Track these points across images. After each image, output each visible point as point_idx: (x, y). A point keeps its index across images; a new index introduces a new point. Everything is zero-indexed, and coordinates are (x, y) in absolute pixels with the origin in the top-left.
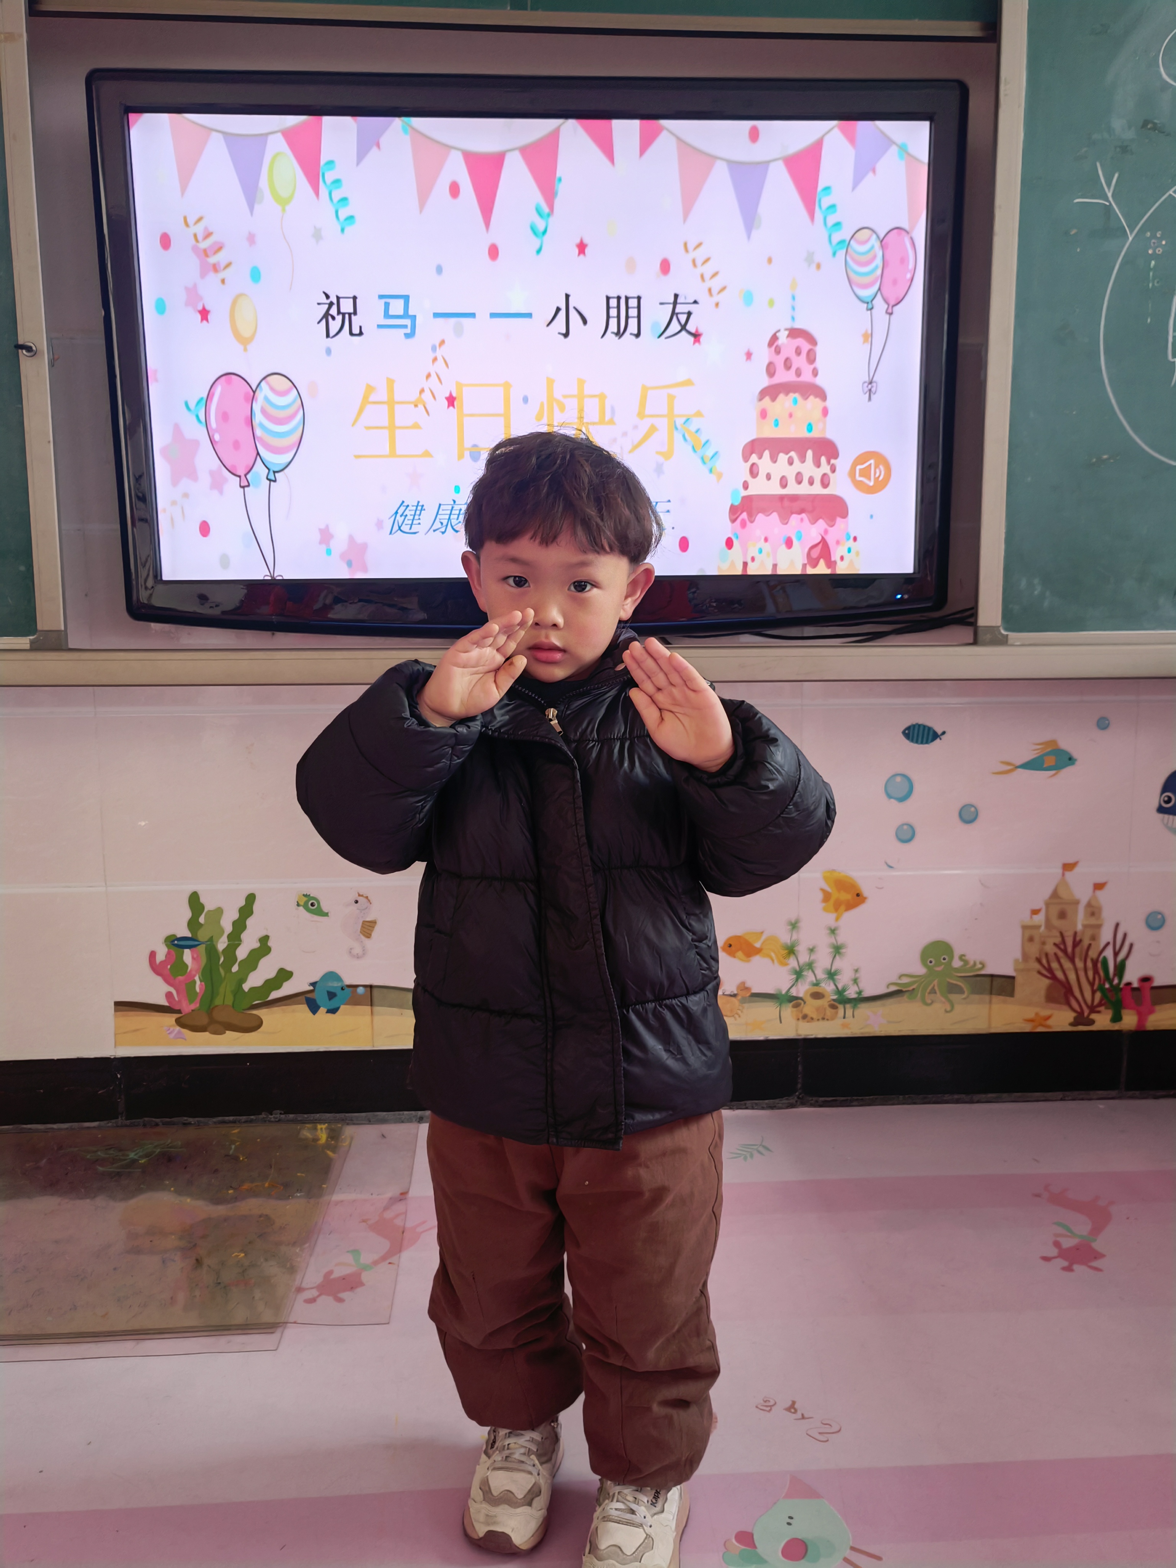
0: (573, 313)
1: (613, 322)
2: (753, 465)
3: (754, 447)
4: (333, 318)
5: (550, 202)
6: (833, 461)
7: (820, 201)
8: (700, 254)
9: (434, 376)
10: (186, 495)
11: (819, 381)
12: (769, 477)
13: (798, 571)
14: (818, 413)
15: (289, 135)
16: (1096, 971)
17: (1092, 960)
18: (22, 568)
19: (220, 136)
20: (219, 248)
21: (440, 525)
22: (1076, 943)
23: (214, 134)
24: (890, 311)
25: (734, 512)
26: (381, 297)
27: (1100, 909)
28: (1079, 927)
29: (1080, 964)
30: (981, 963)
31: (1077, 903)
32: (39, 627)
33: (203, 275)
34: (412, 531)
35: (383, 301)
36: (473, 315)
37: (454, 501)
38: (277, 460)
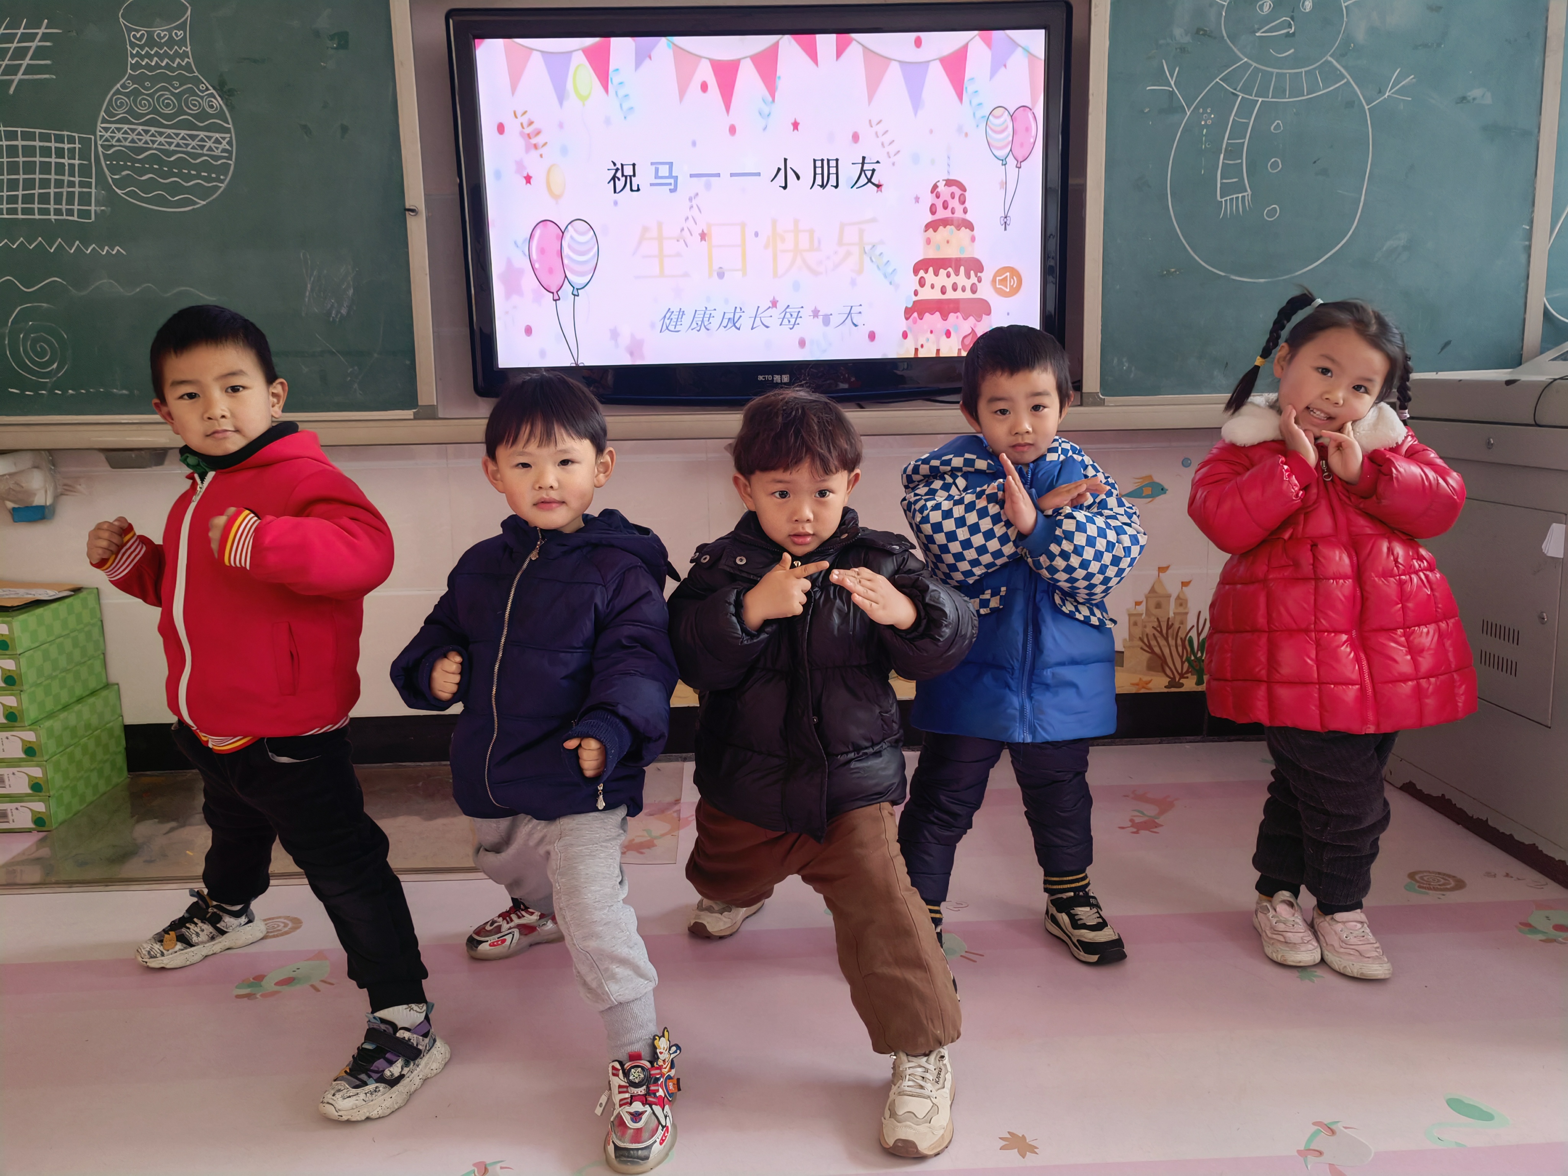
0: (789, 172)
1: (819, 177)
2: (922, 278)
3: (921, 266)
4: (619, 179)
5: (773, 94)
6: (979, 274)
7: (966, 88)
8: (880, 129)
9: (691, 218)
10: (516, 307)
11: (968, 217)
12: (933, 286)
13: (955, 354)
14: (968, 240)
15: (587, 52)
16: (1184, 647)
17: (1181, 639)
18: (408, 362)
19: (539, 53)
20: (538, 133)
21: (696, 326)
22: (1169, 627)
23: (535, 52)
24: (1019, 166)
25: (908, 313)
26: (652, 164)
27: (1186, 601)
28: (1171, 615)
29: (1172, 642)
31: (1169, 596)
32: (420, 404)
33: (527, 150)
34: (676, 330)
35: (653, 167)
36: (718, 175)
37: (706, 308)
38: (579, 281)
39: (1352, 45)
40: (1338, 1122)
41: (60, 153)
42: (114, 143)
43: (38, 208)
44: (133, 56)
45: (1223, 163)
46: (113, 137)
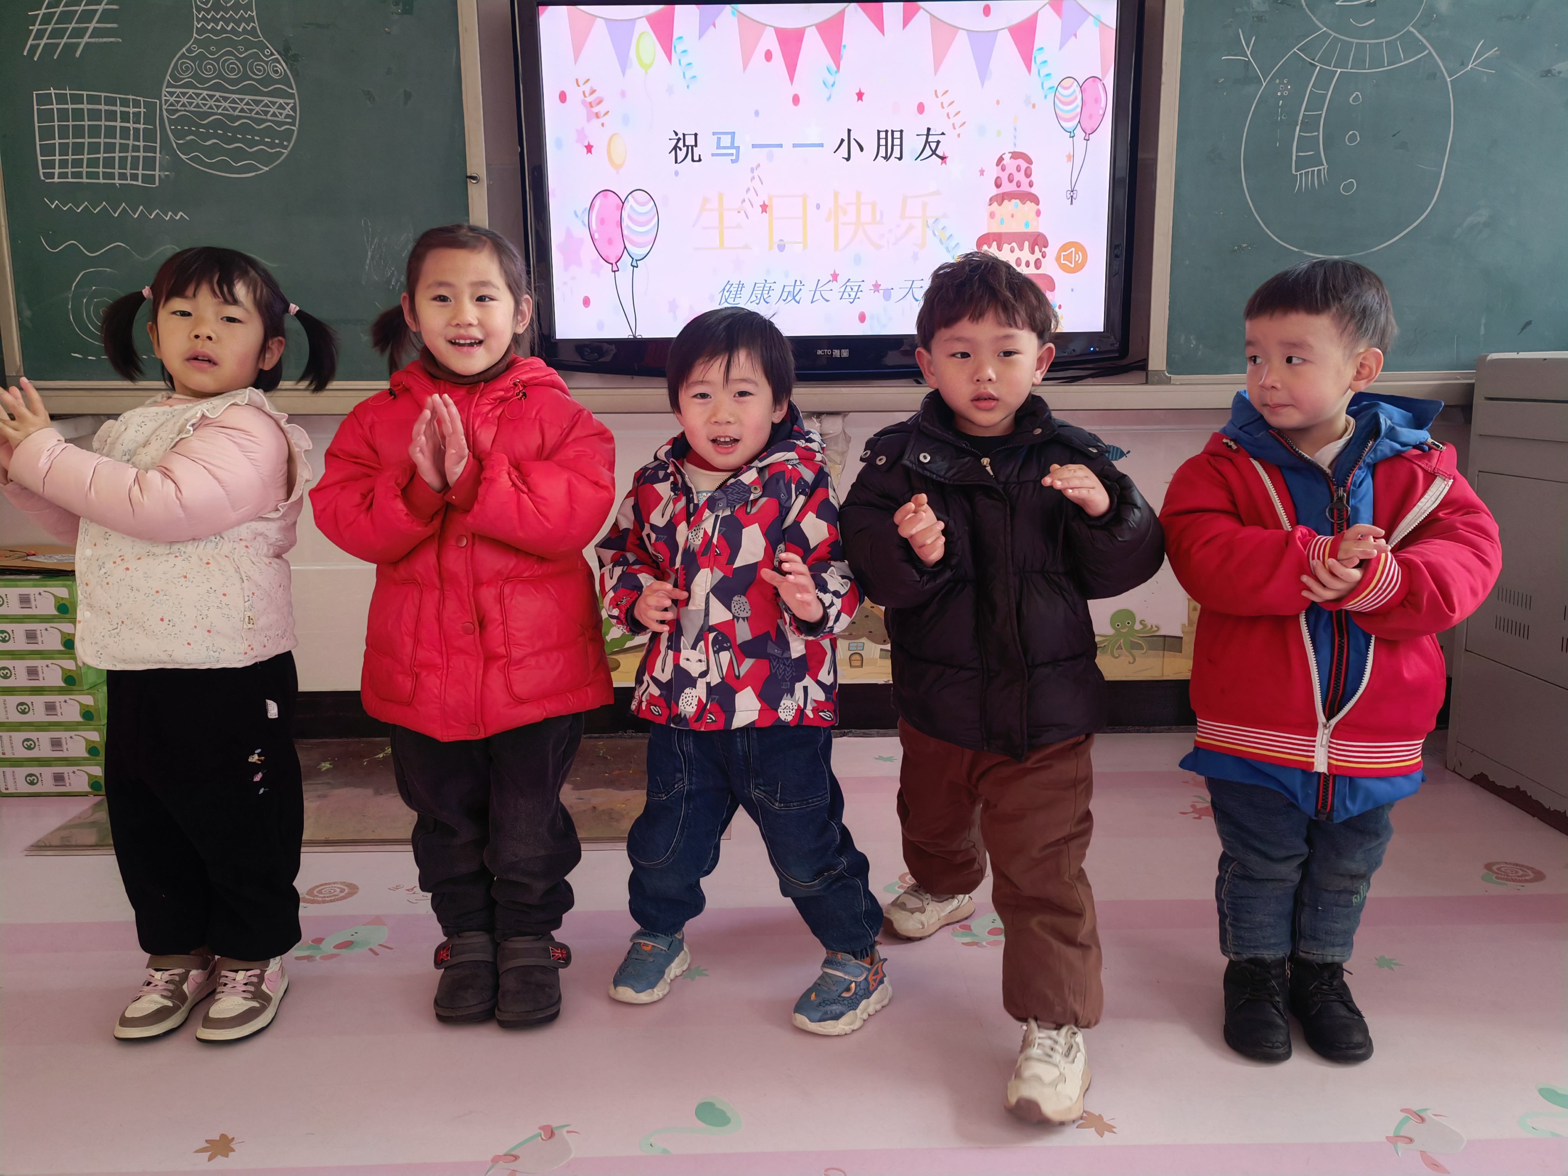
0: (853, 142)
1: (882, 149)
3: (985, 240)
4: (680, 149)
5: (837, 62)
6: (1044, 249)
7: (1035, 58)
8: (946, 100)
9: (752, 190)
10: (573, 278)
11: (1033, 190)
14: (1033, 214)
15: (650, 19)
19: (602, 20)
20: (600, 101)
21: (755, 298)
23: (598, 19)
24: (1087, 138)
26: (714, 134)
30: (1156, 626)
33: (589, 120)
35: (716, 137)
36: (781, 146)
37: (766, 281)
38: (638, 252)
39: (1435, 15)
40: (1426, 1109)
41: (125, 117)
42: (179, 108)
43: (103, 172)
44: (199, 21)
45: (1299, 135)
46: (178, 102)
